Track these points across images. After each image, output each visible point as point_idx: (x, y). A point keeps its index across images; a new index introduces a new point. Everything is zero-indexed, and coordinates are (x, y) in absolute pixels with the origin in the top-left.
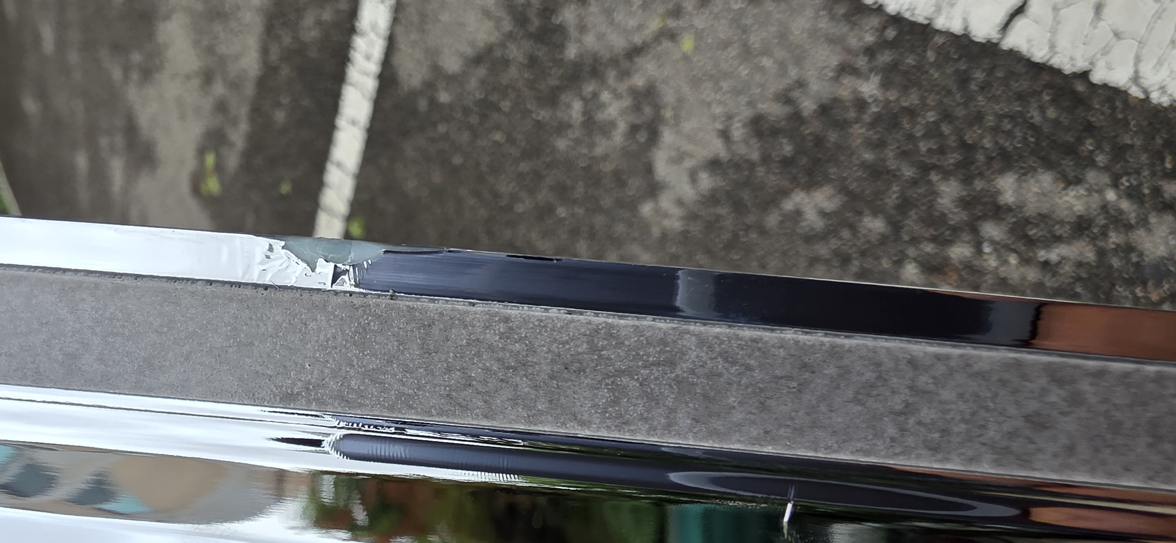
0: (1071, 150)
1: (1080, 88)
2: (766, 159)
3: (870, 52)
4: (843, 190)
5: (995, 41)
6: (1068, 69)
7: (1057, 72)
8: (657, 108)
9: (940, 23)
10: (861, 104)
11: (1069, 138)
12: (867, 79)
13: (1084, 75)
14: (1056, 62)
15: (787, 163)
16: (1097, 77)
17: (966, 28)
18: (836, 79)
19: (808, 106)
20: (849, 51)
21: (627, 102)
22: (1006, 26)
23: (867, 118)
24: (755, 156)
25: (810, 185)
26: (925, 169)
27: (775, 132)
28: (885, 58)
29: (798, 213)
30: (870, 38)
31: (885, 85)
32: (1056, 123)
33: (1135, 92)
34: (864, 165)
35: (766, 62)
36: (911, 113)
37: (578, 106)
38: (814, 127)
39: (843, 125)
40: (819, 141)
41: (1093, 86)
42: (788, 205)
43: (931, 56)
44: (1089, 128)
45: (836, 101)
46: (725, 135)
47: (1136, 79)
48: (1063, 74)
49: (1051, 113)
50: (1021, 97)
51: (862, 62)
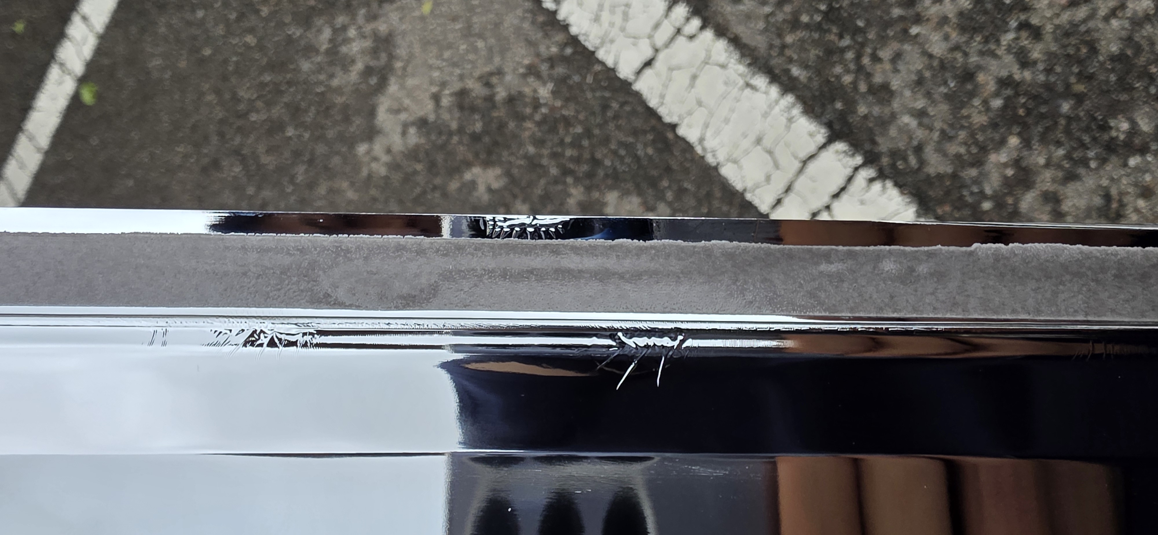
0: (654, 183)
1: (670, 136)
2: (461, 130)
3: (552, 61)
4: (508, 174)
5: (629, 80)
6: (667, 119)
7: (659, 118)
8: (391, 57)
9: (601, 55)
10: (536, 104)
11: (655, 173)
12: (544, 83)
13: (673, 127)
14: (662, 111)
15: (475, 138)
16: (681, 131)
17: (616, 63)
18: (524, 76)
19: (501, 94)
20: (538, 55)
21: (368, 44)
22: (639, 73)
23: (538, 117)
24: (454, 125)
25: (487, 164)
26: (566, 172)
27: (473, 109)
28: (560, 70)
29: (473, 184)
30: (554, 50)
31: (555, 93)
32: (650, 158)
33: (699, 150)
34: (526, 157)
35: (480, 44)
36: (567, 122)
37: (327, 33)
38: (500, 113)
39: (520, 118)
40: (502, 126)
41: (677, 137)
42: (468, 176)
43: (590, 79)
44: (668, 169)
45: (521, 94)
46: (436, 98)
47: (701, 140)
48: (662, 121)
49: (650, 151)
50: (635, 133)
51: (544, 68)
